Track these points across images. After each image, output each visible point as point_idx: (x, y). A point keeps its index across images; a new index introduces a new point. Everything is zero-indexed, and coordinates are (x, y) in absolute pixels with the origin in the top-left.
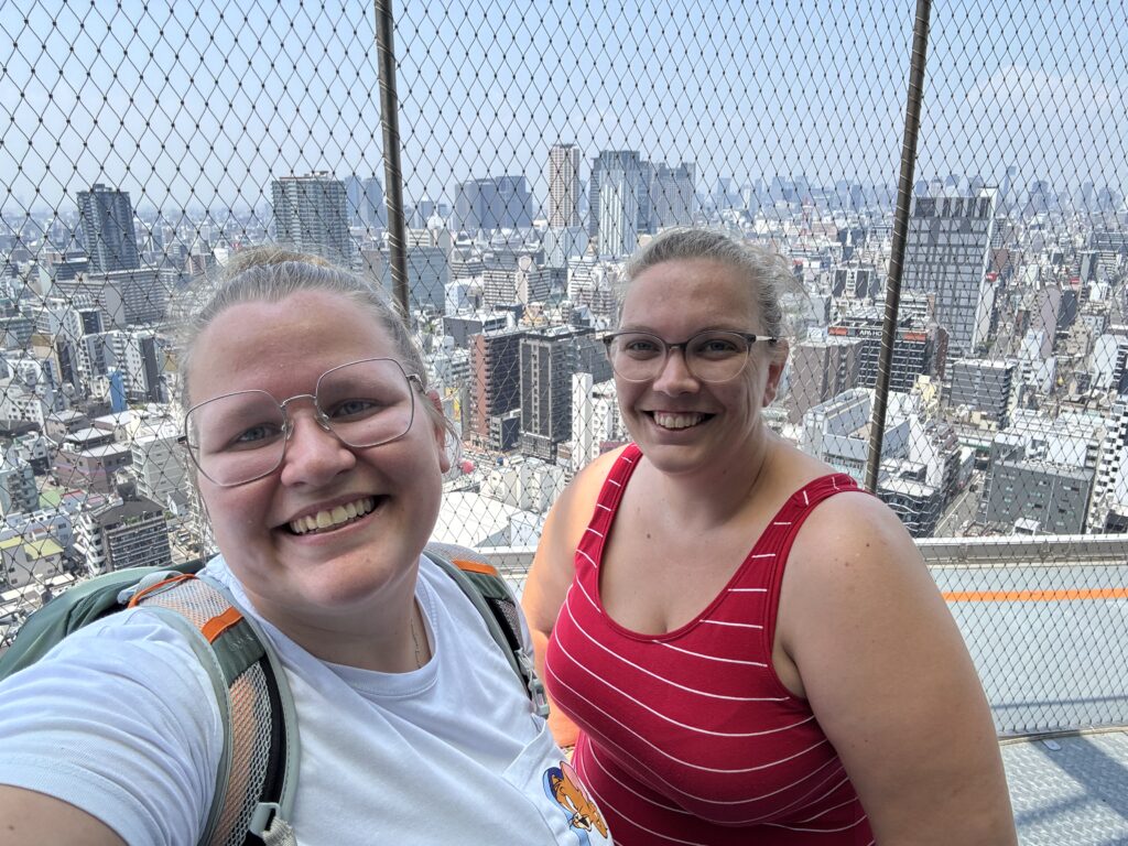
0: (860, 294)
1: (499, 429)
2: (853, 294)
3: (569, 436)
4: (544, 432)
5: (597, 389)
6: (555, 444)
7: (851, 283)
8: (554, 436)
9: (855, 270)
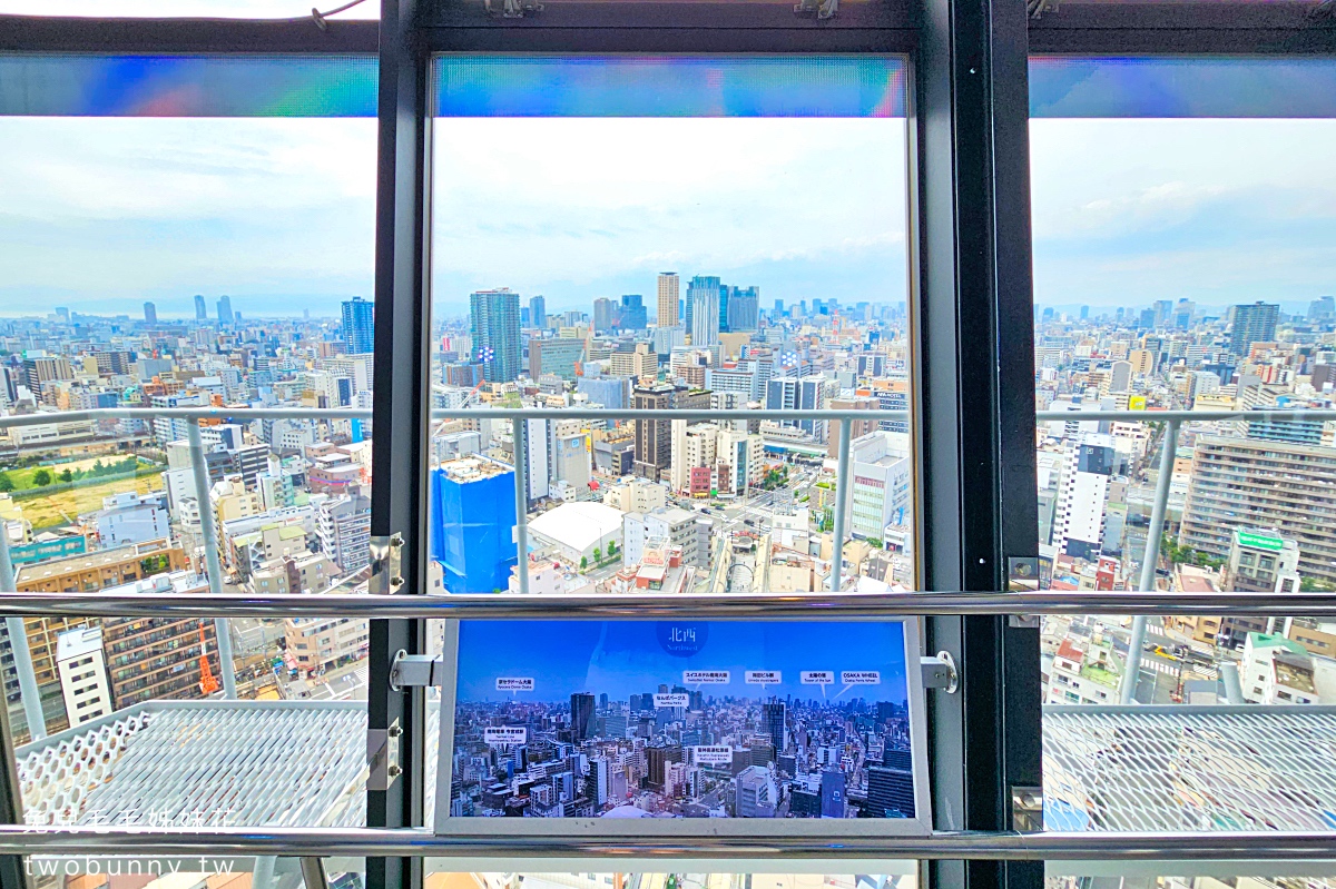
0: (877, 373)
1: (619, 459)
2: (872, 374)
3: (668, 465)
4: (651, 461)
5: (691, 429)
6: (659, 470)
7: (870, 364)
8: (658, 463)
9: (873, 357)
